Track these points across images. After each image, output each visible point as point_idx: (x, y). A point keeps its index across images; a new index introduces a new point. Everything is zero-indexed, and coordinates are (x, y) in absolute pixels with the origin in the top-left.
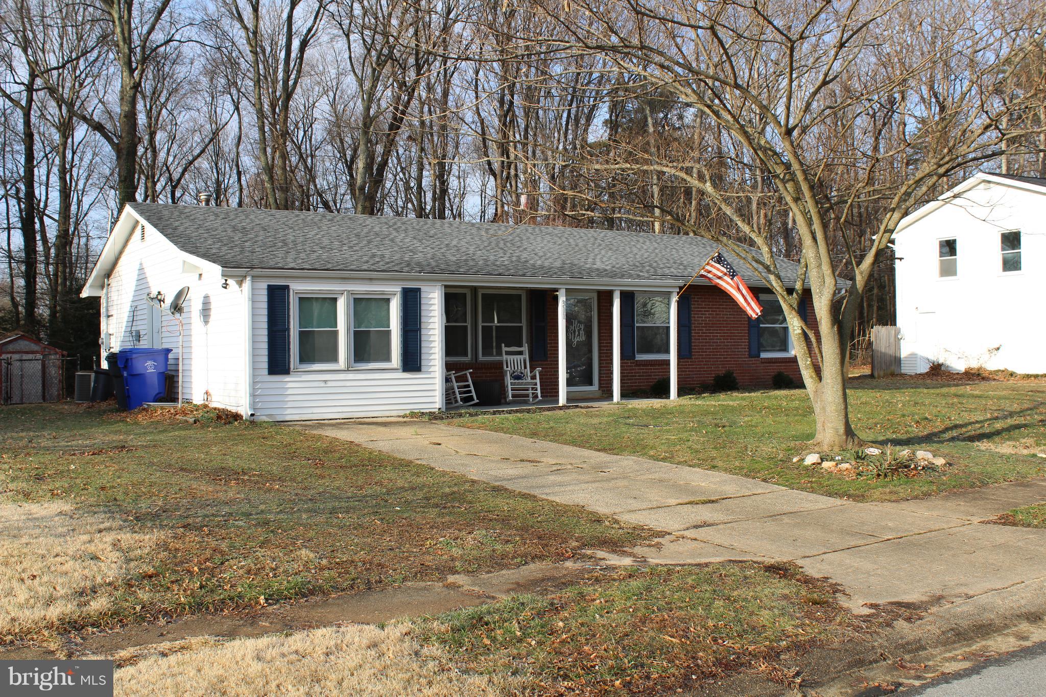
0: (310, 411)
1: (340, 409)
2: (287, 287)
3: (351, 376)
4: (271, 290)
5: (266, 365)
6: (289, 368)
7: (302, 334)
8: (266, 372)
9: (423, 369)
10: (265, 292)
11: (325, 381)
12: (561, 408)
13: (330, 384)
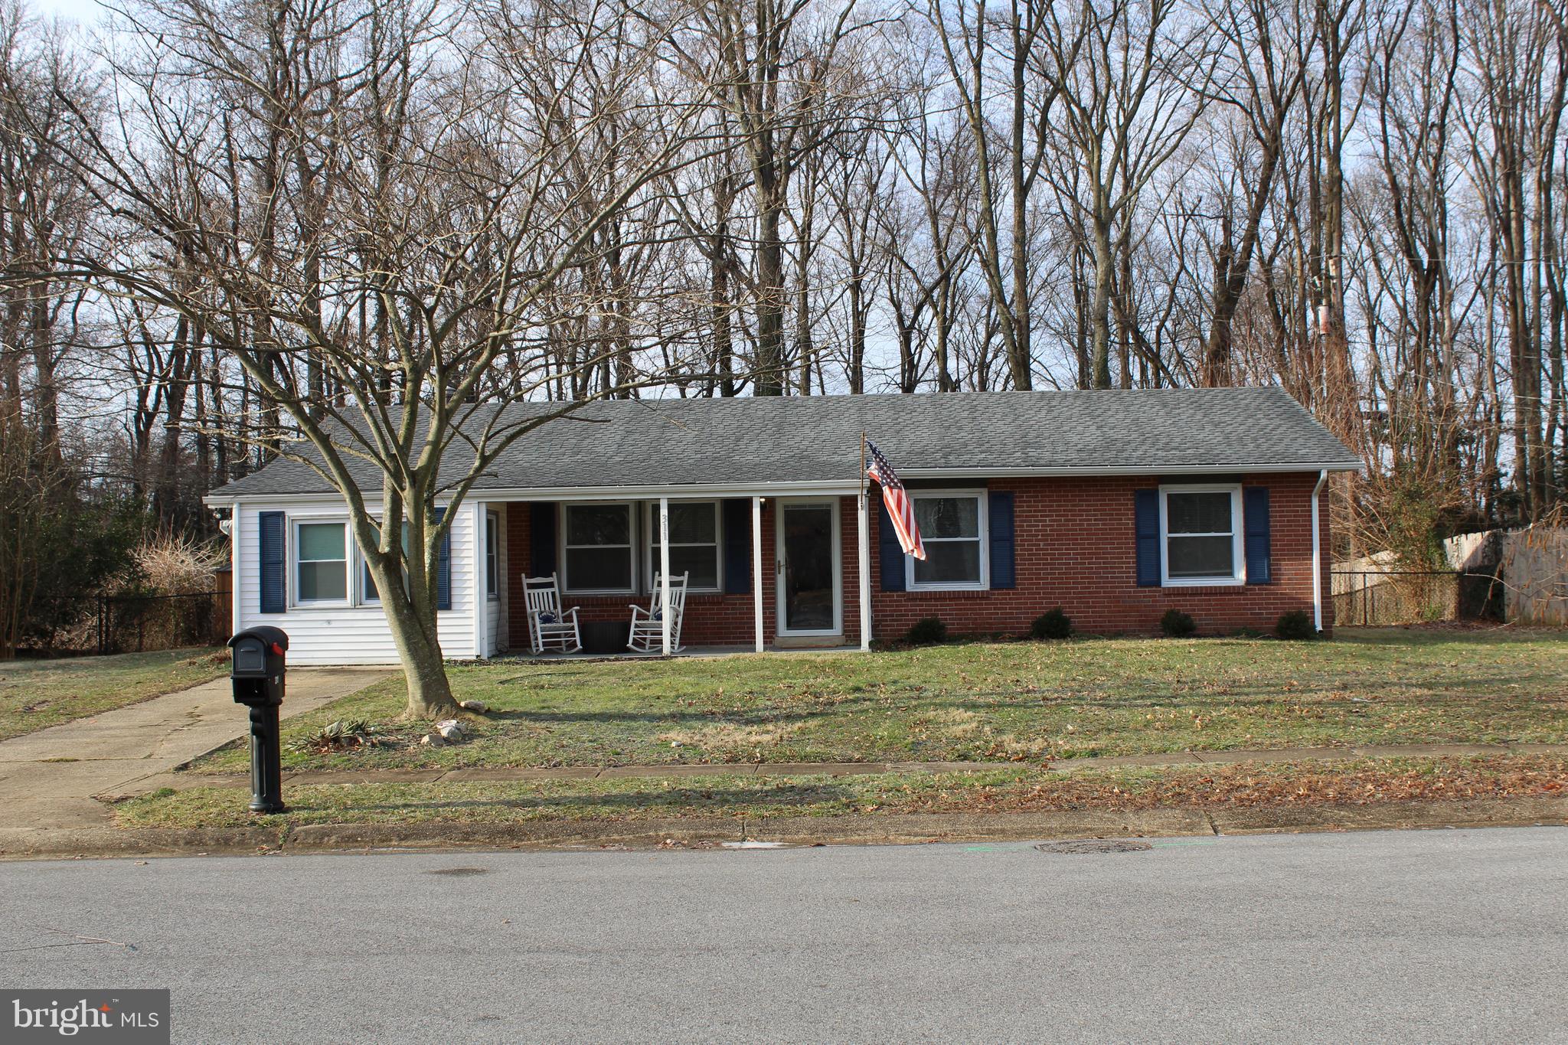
0: (310, 654)
1: (346, 654)
2: (282, 514)
3: (360, 615)
4: (264, 517)
5: (258, 603)
6: (285, 606)
7: (302, 567)
8: (258, 610)
9: (454, 606)
10: (257, 521)
11: (329, 621)
12: (663, 658)
13: (333, 624)
